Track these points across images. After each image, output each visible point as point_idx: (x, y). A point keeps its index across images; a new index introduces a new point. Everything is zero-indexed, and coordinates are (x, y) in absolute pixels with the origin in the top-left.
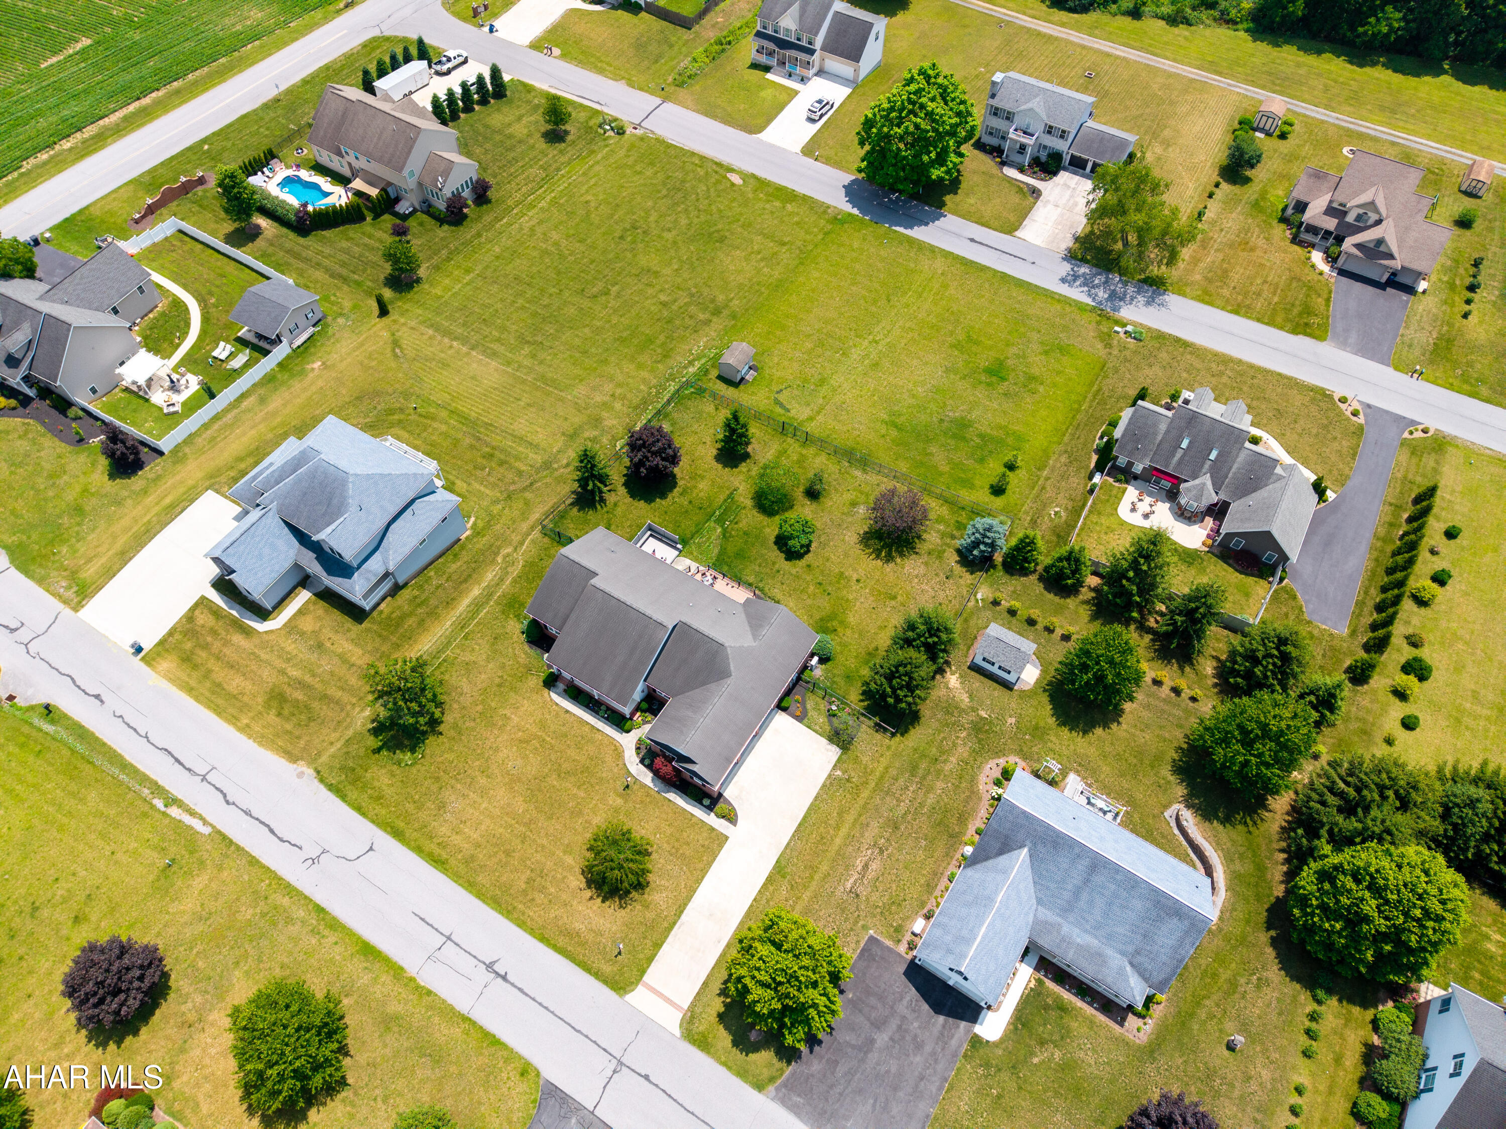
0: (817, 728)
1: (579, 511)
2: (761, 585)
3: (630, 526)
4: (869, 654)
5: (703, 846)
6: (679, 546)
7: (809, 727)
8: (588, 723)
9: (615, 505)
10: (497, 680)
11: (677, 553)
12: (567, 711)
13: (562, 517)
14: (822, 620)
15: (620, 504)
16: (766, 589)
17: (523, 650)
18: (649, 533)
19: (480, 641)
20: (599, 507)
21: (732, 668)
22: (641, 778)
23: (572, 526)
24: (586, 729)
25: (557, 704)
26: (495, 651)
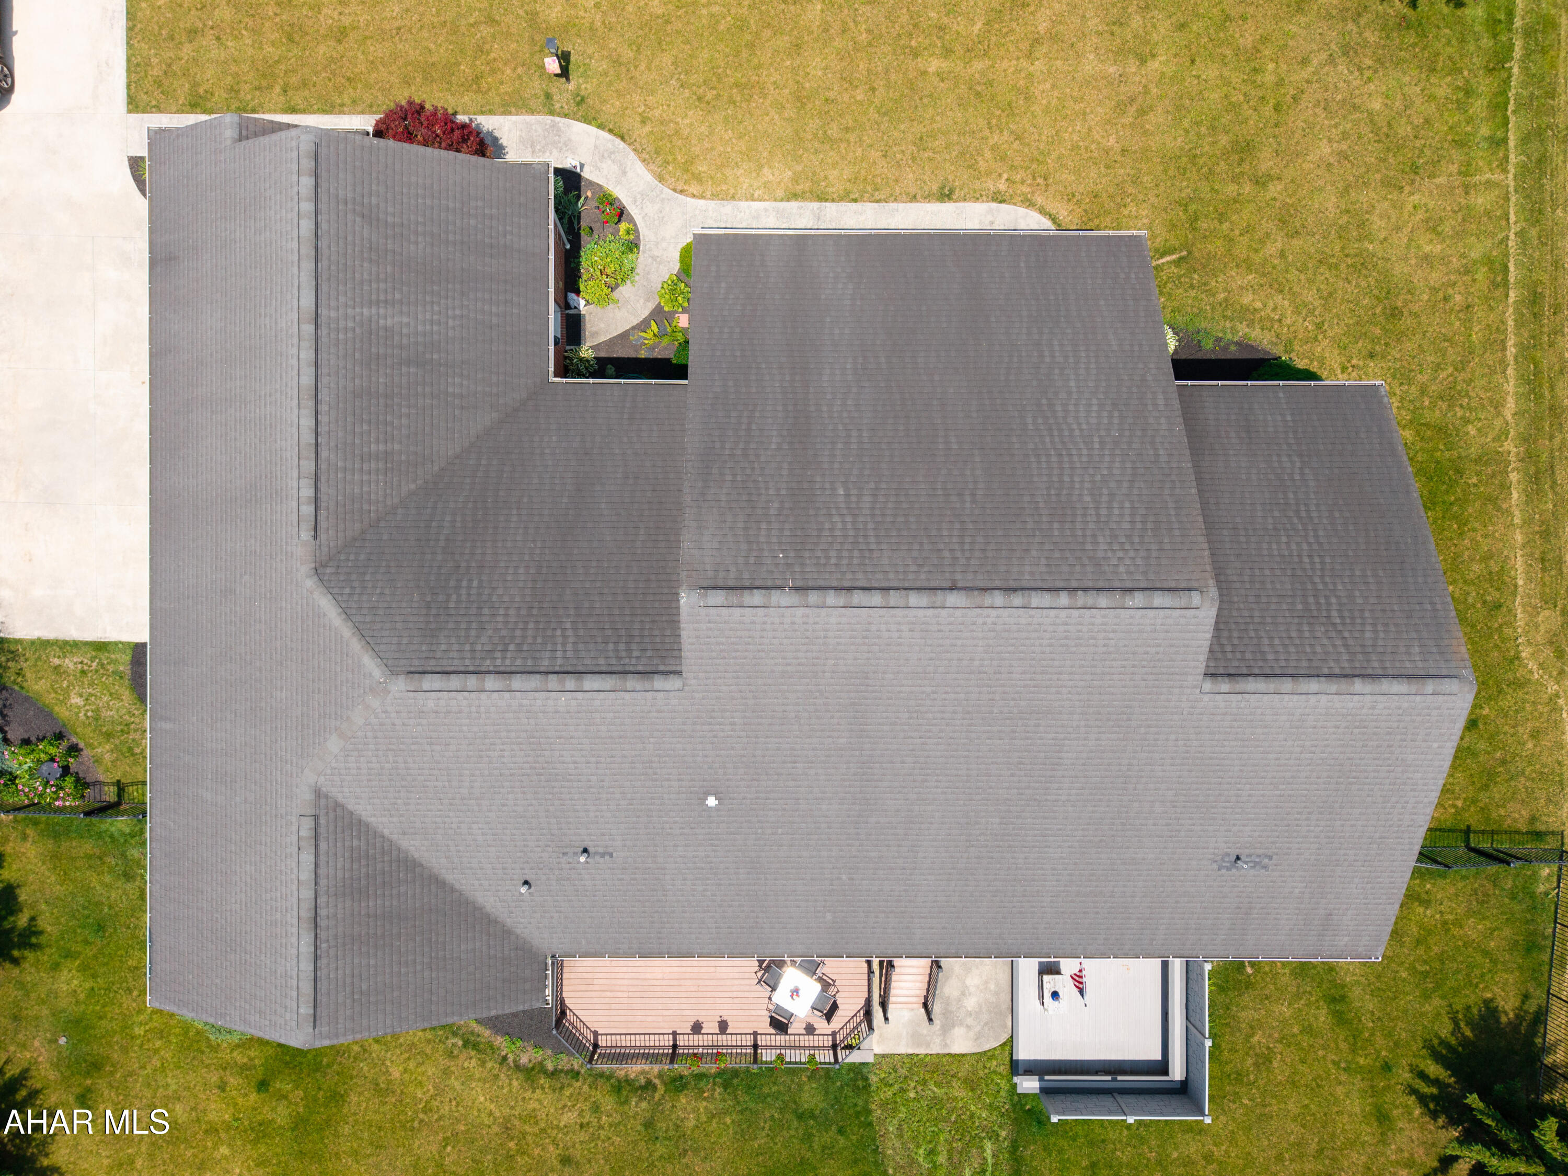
0: (69, 663)
1: (1490, 1011)
2: (639, 1107)
3: (1264, 1060)
4: (95, 1066)
5: (193, 33)
6: (1029, 1085)
7: (101, 647)
8: (846, 197)
9: (1382, 1117)
10: (1266, 162)
11: (1023, 1053)
12: (945, 195)
13: (1531, 945)
14: (336, 1098)
15: (1368, 1133)
16: (608, 1102)
17: (1267, 324)
18: (1177, 1072)
19: (1436, 277)
20: (1434, 1069)
21: (326, 604)
22: (539, 122)
23: (1473, 929)
24: (837, 178)
25: (998, 198)
26: (1362, 265)
